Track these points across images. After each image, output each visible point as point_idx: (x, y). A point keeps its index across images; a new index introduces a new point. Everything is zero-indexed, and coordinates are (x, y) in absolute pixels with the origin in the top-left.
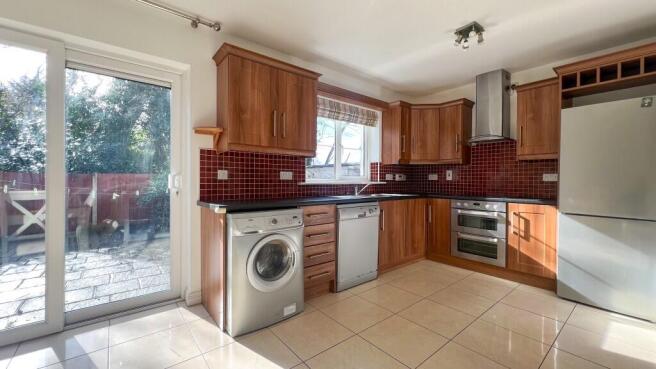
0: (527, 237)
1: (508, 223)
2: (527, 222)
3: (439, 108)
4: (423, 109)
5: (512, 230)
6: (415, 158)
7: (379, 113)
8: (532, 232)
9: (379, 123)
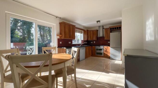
0: (106, 51)
1: (104, 49)
2: (106, 49)
3: (93, 31)
4: (90, 31)
5: (104, 50)
6: (89, 39)
7: (83, 31)
8: (107, 50)
9: (83, 33)
